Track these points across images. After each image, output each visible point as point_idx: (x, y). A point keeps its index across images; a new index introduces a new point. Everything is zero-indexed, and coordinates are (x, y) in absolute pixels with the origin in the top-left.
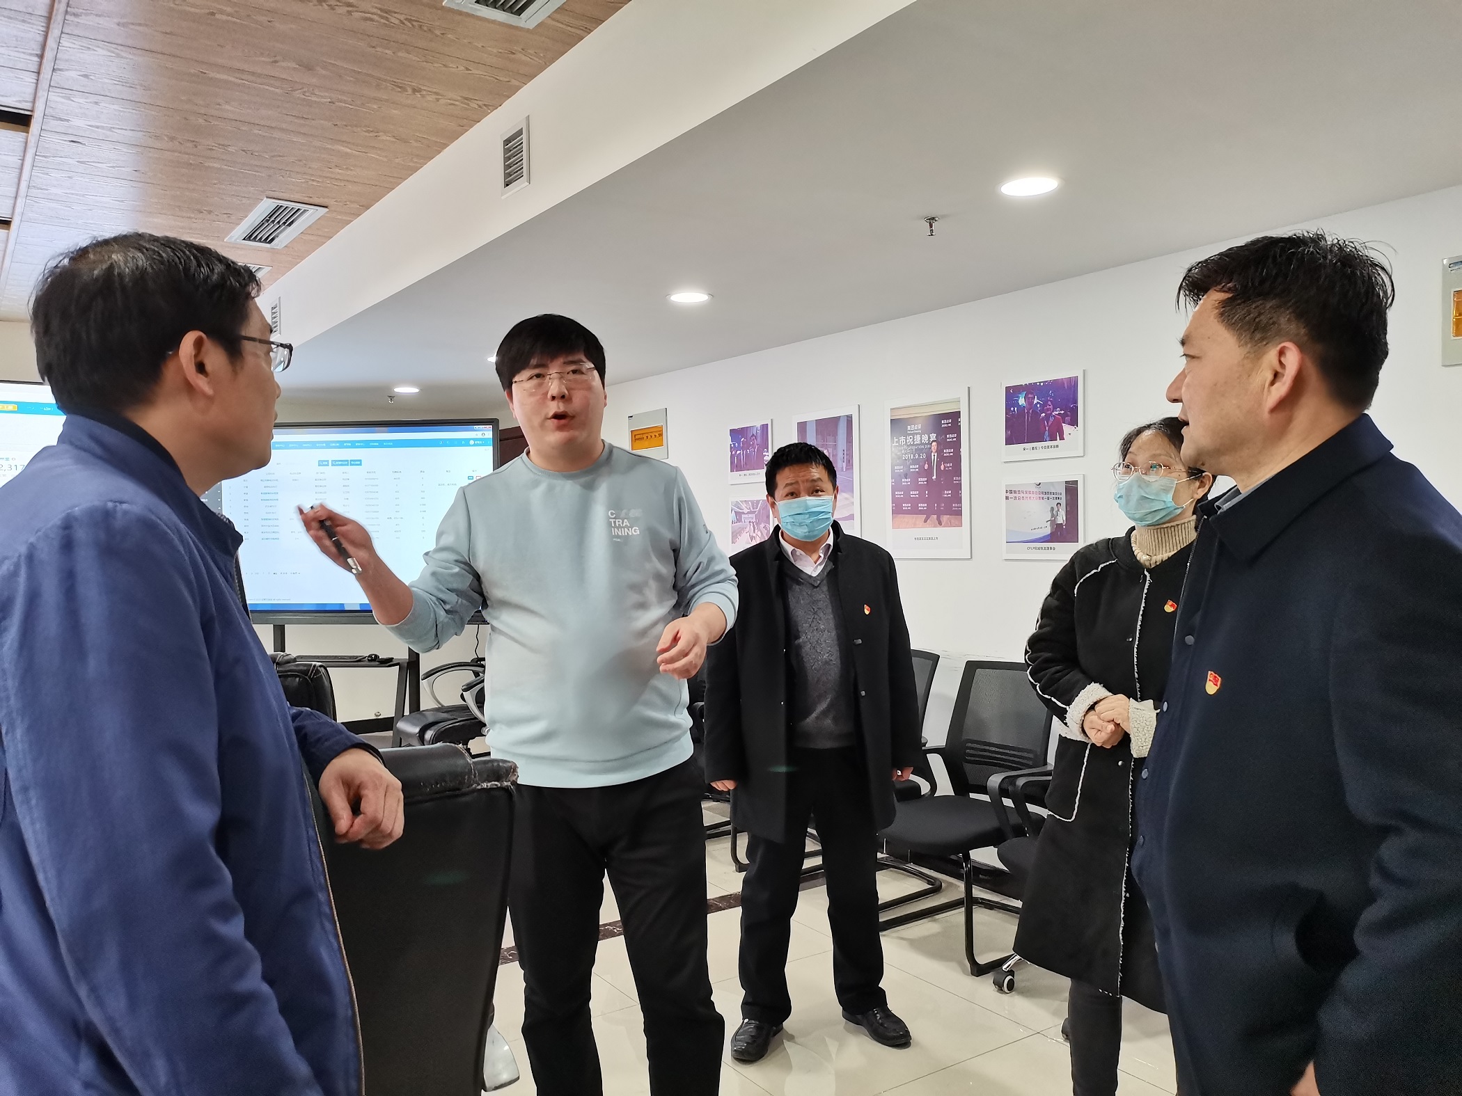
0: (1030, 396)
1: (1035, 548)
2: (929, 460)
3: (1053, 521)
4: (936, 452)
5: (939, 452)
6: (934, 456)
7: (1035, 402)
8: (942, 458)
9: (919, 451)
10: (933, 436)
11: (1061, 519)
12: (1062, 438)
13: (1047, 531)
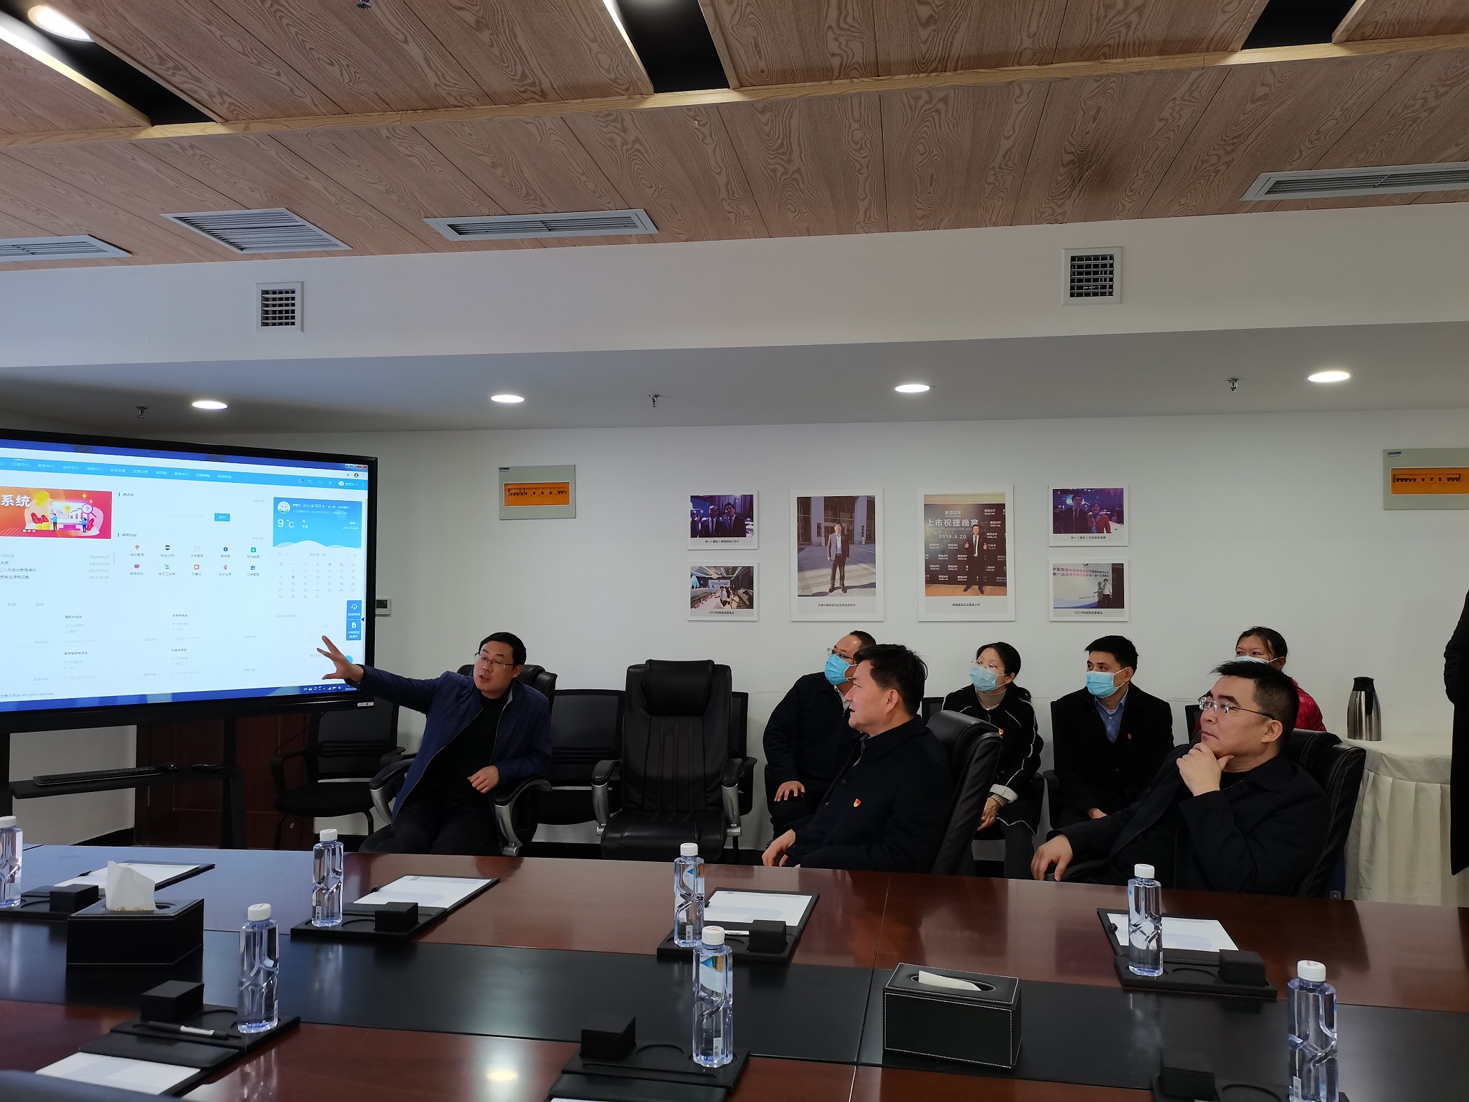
0: (1077, 498)
1: (1083, 613)
2: (970, 540)
3: (1100, 593)
4: (979, 534)
5: (982, 535)
6: (976, 538)
7: (1083, 503)
8: (983, 539)
9: (959, 532)
10: (975, 522)
11: (1108, 590)
12: (1109, 532)
13: (1096, 599)
